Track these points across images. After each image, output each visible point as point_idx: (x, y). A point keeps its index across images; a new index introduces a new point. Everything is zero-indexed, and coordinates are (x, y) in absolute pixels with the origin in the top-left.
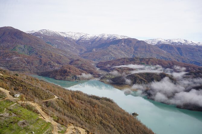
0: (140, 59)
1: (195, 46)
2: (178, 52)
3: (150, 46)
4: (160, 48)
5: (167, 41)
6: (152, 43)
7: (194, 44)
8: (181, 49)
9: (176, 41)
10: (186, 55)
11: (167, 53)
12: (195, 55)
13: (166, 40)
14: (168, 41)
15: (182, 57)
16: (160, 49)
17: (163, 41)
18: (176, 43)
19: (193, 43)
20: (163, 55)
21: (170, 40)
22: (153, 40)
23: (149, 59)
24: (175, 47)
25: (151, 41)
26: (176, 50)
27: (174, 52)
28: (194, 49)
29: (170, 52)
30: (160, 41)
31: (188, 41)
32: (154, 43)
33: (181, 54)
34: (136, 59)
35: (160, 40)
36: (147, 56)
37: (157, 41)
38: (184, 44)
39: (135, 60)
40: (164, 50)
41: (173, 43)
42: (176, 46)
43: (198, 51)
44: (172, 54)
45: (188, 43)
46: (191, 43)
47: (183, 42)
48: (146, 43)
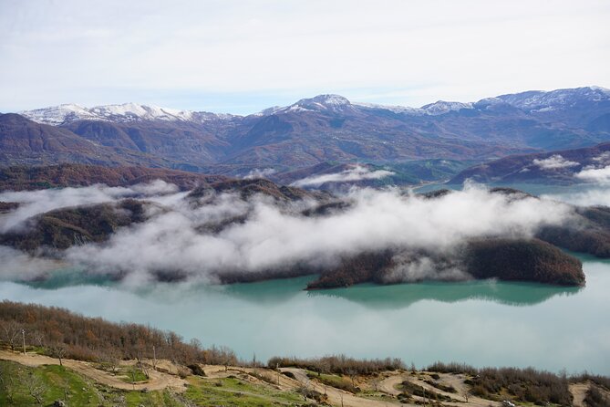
0: (28, 172)
1: (173, 122)
2: (133, 143)
3: (43, 129)
4: (75, 133)
5: (92, 111)
6: (48, 119)
7: (171, 117)
8: (140, 133)
9: (121, 111)
10: (156, 148)
11: (102, 146)
12: (178, 147)
13: (89, 108)
14: (96, 110)
15: (147, 155)
16: (78, 137)
17: (81, 112)
18: (122, 116)
19: (166, 115)
20: (91, 155)
21: (102, 110)
22: (49, 110)
23: (59, 169)
24: (122, 128)
25: (42, 115)
26: (127, 138)
27: (122, 142)
28: (171, 131)
29: (108, 144)
30: (73, 114)
31: (152, 107)
32: (52, 119)
33: (142, 147)
34: (13, 174)
35: (71, 108)
36: (42, 163)
37: (62, 114)
38: (142, 118)
39: (9, 177)
40: (91, 139)
41: (111, 117)
42: (122, 125)
43: (183, 134)
44: (117, 149)
45: (155, 114)
46: (162, 114)
47: (141, 112)
48: (27, 120)
